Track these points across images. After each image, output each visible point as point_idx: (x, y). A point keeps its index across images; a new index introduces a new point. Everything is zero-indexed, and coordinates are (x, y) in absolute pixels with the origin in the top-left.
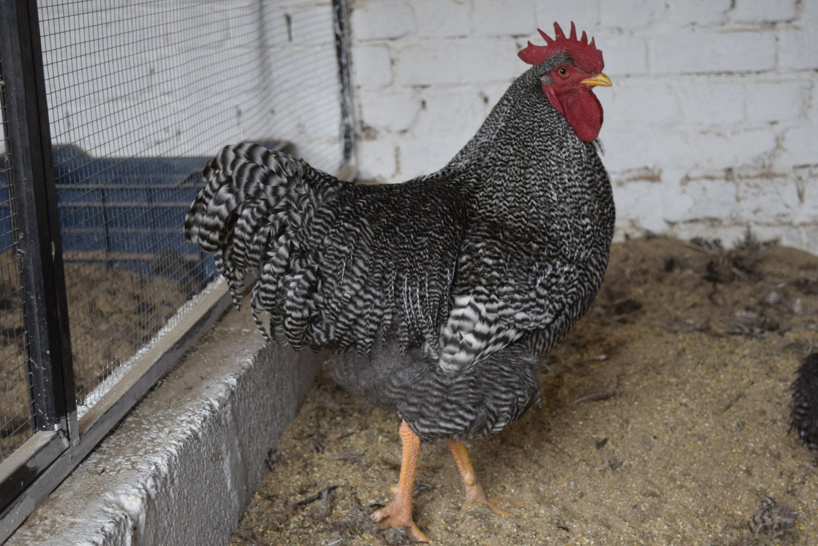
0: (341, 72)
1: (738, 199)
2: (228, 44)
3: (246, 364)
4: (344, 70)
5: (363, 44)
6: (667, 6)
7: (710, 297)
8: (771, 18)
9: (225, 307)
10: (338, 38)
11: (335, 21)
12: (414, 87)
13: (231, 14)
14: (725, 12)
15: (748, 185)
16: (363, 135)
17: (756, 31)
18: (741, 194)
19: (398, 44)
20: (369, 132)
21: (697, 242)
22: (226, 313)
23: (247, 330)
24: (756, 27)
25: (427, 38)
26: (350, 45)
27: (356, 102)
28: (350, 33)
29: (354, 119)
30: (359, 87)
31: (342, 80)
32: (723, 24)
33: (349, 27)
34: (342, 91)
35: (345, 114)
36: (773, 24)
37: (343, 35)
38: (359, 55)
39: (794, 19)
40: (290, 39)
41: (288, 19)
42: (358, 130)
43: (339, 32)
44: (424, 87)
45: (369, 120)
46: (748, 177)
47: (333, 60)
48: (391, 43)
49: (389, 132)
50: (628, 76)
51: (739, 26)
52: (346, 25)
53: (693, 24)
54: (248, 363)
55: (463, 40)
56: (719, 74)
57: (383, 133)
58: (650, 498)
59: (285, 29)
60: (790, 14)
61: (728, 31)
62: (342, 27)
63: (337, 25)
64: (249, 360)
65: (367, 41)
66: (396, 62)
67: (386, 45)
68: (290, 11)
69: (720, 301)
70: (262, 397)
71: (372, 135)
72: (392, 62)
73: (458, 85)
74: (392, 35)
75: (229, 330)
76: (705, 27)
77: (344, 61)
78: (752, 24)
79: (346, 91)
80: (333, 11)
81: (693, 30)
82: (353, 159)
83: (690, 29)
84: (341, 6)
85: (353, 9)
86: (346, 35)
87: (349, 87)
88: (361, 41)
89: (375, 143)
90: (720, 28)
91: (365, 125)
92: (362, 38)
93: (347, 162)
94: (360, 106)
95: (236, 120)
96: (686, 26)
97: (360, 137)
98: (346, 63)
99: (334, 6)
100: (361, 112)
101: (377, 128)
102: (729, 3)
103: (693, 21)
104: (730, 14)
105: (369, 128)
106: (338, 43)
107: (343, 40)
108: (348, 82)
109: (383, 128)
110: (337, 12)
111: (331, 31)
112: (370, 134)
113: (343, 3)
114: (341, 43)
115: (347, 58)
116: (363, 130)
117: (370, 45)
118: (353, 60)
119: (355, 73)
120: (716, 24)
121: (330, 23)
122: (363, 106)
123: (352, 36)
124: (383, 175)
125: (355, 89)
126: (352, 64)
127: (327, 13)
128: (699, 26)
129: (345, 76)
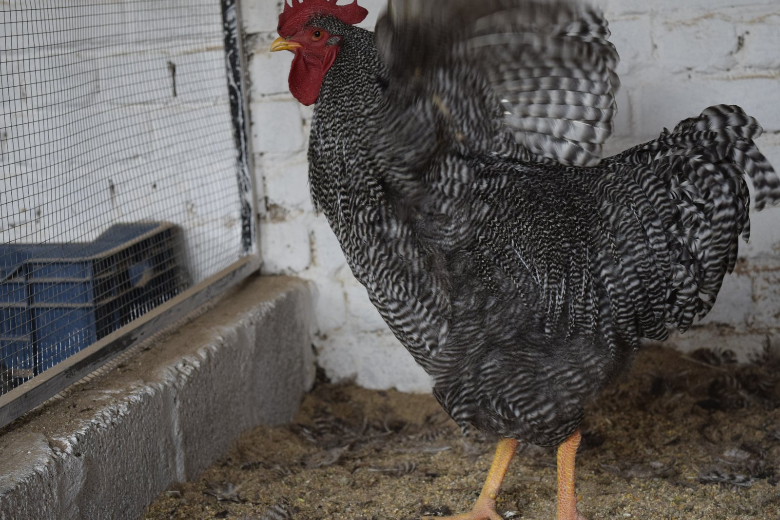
0: (237, 136)
1: (754, 299)
2: (99, 98)
4: (240, 132)
5: (267, 98)
6: (655, 47)
7: (701, 429)
10: (232, 91)
11: (228, 70)
13: (101, 64)
14: (731, 53)
15: (767, 280)
16: (268, 215)
17: (773, 78)
18: (758, 292)
20: (275, 211)
21: (702, 355)
24: (773, 73)
26: (249, 100)
27: (258, 173)
28: (248, 86)
29: (255, 196)
30: (262, 154)
31: (238, 145)
32: (728, 70)
33: (248, 78)
34: (240, 159)
35: (242, 188)
37: (239, 87)
38: (261, 114)
40: (175, 94)
41: (173, 68)
42: (262, 210)
43: (232, 83)
45: (274, 198)
46: (766, 269)
47: (228, 117)
49: (302, 211)
51: (749, 72)
52: (242, 75)
53: (690, 69)
57: (294, 213)
59: (169, 81)
61: (734, 79)
62: (237, 78)
63: (231, 75)
65: (269, 95)
68: (174, 60)
69: (715, 436)
71: (280, 214)
72: (304, 122)
76: (705, 73)
77: (241, 120)
78: (768, 68)
79: (244, 159)
80: (226, 58)
81: (690, 77)
82: (254, 247)
83: (685, 75)
84: (235, 50)
85: (252, 54)
86: (243, 87)
87: (246, 154)
88: (263, 95)
89: (283, 225)
90: (725, 74)
91: (270, 202)
92: (264, 92)
93: (247, 250)
94: (264, 178)
95: (107, 194)
96: (681, 72)
97: (265, 218)
98: (244, 123)
99: (227, 51)
100: (265, 186)
101: (285, 206)
102: (735, 41)
103: (689, 66)
104: (737, 56)
105: (275, 206)
106: (233, 97)
107: (239, 94)
108: (246, 148)
109: (292, 206)
110: (230, 58)
111: (224, 82)
112: (276, 213)
113: (238, 46)
114: (236, 98)
115: (243, 116)
116: (268, 209)
117: (275, 100)
118: (253, 119)
119: (256, 136)
120: (719, 69)
121: (223, 71)
122: (267, 178)
123: (252, 88)
124: (294, 267)
125: (257, 156)
126: (251, 124)
127: (218, 59)
128: (697, 72)
129: (243, 140)
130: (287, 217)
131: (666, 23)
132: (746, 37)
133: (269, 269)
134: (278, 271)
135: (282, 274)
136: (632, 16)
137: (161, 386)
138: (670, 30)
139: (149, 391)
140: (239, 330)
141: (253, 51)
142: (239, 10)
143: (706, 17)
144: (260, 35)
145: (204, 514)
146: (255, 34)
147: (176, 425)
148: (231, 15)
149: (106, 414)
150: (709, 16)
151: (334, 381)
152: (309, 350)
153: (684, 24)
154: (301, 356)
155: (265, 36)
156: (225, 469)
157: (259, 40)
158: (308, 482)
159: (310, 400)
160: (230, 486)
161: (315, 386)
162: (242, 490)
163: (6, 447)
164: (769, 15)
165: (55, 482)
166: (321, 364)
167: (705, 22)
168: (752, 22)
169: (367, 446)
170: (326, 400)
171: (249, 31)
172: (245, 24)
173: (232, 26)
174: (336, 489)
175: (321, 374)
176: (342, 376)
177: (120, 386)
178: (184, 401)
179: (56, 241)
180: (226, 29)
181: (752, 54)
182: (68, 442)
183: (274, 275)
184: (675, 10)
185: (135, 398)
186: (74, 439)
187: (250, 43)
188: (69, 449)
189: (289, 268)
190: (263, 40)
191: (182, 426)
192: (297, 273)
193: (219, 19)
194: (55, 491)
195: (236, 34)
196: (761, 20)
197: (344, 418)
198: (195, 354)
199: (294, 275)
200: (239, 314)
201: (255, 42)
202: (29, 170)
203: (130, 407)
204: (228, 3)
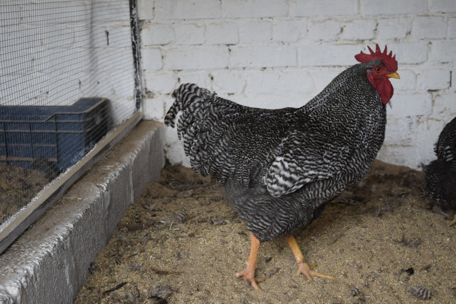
0: (135, 62)
2: (75, 45)
3: (79, 217)
4: (137, 61)
5: (147, 47)
6: (308, 31)
8: (361, 38)
9: (69, 186)
10: (133, 44)
11: (132, 35)
12: (174, 71)
13: (76, 29)
14: (338, 34)
16: (146, 95)
17: (354, 44)
19: (166, 48)
20: (149, 94)
22: (69, 189)
23: (80, 199)
24: (354, 42)
25: (181, 45)
26: (140, 48)
27: (143, 78)
28: (140, 42)
29: (142, 88)
30: (144, 70)
31: (135, 67)
32: (336, 41)
33: (140, 38)
34: (136, 72)
35: (137, 84)
36: (363, 41)
37: (136, 42)
38: (145, 54)
39: (373, 39)
40: (108, 44)
41: (107, 33)
42: (144, 93)
43: (134, 40)
44: (179, 71)
45: (149, 88)
47: (131, 55)
48: (162, 47)
49: (161, 94)
50: (287, 67)
51: (345, 42)
52: (138, 37)
53: (321, 40)
54: (80, 216)
55: (200, 46)
56: (334, 66)
57: (157, 95)
58: (293, 289)
59: (106, 38)
60: (371, 36)
61: (339, 44)
62: (136, 39)
63: (133, 37)
64: (80, 215)
65: (149, 46)
66: (164, 57)
67: (159, 48)
68: (108, 29)
70: (87, 234)
71: (151, 95)
72: (163, 57)
73: (198, 70)
74: (163, 44)
75: (70, 199)
76: (327, 42)
77: (137, 56)
78: (352, 41)
79: (138, 72)
80: (131, 30)
81: (321, 43)
82: (141, 109)
83: (319, 43)
84: (135, 27)
85: (142, 29)
86: (138, 42)
87: (139, 70)
88: (146, 46)
89: (153, 100)
90: (335, 43)
91: (147, 90)
92: (146, 44)
93: (138, 110)
94: (145, 80)
95: (78, 86)
96: (318, 41)
97: (145, 97)
98: (138, 57)
99: (132, 27)
100: (145, 83)
101: (154, 92)
102: (340, 30)
103: (321, 39)
104: (340, 36)
105: (150, 92)
106: (134, 46)
107: (136, 45)
108: (139, 68)
109: (157, 92)
110: (133, 30)
111: (130, 40)
112: (150, 95)
113: (136, 25)
114: (135, 47)
115: (138, 54)
116: (146, 93)
117: (151, 48)
118: (142, 56)
119: (142, 63)
120: (333, 41)
121: (130, 36)
122: (147, 80)
123: (141, 43)
124: (157, 117)
125: (142, 71)
126: (141, 58)
127: (128, 30)
128: (324, 41)
129: (137, 64)
130: (155, 97)
131: (312, 21)
132: (344, 28)
133: (147, 118)
134: (150, 119)
135: (152, 120)
136: (298, 18)
137: (127, 164)
138: (314, 24)
139: (124, 166)
140: (146, 142)
141: (142, 27)
142: (137, 10)
143: (328, 19)
144: (145, 21)
145: (146, 215)
146: (143, 20)
148: (134, 13)
149: (113, 175)
150: (330, 19)
151: (173, 164)
152: (163, 152)
153: (320, 22)
154: (161, 154)
155: (147, 21)
156: (146, 199)
157: (144, 23)
158: (182, 203)
159: (164, 172)
160: (151, 205)
162: (156, 206)
163: (81, 187)
164: (353, 20)
165: (102, 201)
166: (167, 157)
167: (328, 21)
168: (347, 22)
169: (198, 190)
170: (171, 172)
171: (141, 19)
172: (139, 16)
173: (134, 17)
174: (195, 206)
175: (167, 161)
176: (176, 162)
177: (112, 165)
178: (133, 171)
179: (59, 105)
180: (131, 18)
181: (347, 35)
182: (104, 186)
183: (148, 120)
184: (316, 16)
185: (120, 169)
186: (106, 185)
187: (140, 24)
188: (105, 189)
189: (155, 118)
190: (146, 23)
191: (133, 181)
192: (158, 119)
193: (129, 14)
194: (103, 204)
195: (136, 20)
196: (350, 21)
199: (157, 120)
200: (142, 136)
201: (142, 23)
202: (44, 74)
203: (120, 172)
204: (133, 7)
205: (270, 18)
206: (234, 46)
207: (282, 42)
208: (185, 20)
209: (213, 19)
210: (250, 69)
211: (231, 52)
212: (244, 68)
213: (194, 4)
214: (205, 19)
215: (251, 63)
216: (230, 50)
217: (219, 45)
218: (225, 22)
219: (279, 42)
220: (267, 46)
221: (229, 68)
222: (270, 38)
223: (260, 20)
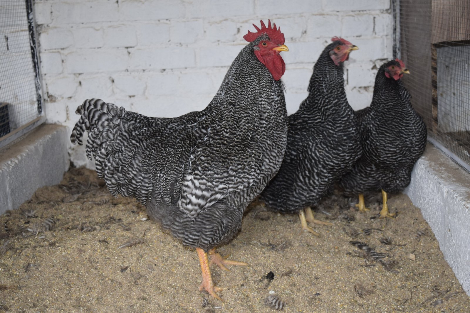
4: (36, 65)
5: (47, 51)
6: (205, 32)
10: (32, 48)
11: (30, 39)
12: (75, 74)
14: (235, 35)
16: (49, 99)
19: (65, 52)
20: (52, 98)
25: (81, 49)
26: (40, 52)
27: (44, 82)
28: (39, 46)
29: (43, 92)
30: (45, 74)
31: (35, 70)
32: (234, 41)
33: (39, 43)
34: (36, 76)
35: (37, 89)
37: (35, 47)
38: (45, 58)
40: (8, 49)
41: (7, 38)
42: (46, 97)
43: (32, 45)
44: (80, 74)
45: (51, 93)
47: (31, 59)
48: (62, 51)
49: (63, 98)
50: (186, 68)
51: (242, 42)
52: (36, 42)
53: (219, 41)
55: (99, 49)
57: (59, 98)
59: (5, 44)
61: (236, 45)
62: (34, 43)
63: (31, 42)
65: (48, 50)
66: (64, 61)
67: (58, 52)
68: (7, 34)
71: (54, 99)
72: (63, 61)
73: (98, 73)
74: (62, 48)
76: (224, 42)
77: (36, 60)
79: (38, 76)
80: (29, 34)
81: (219, 44)
82: (43, 113)
83: (217, 43)
84: (33, 31)
85: (40, 33)
86: (37, 47)
87: (39, 74)
88: (45, 50)
89: (55, 104)
90: (233, 43)
91: (49, 94)
92: (46, 48)
93: (40, 114)
94: (47, 84)
96: (215, 42)
97: (47, 101)
98: (37, 62)
99: (30, 31)
100: (47, 87)
101: (56, 96)
102: (236, 30)
104: (237, 36)
105: (51, 96)
106: (32, 51)
107: (35, 49)
108: (38, 72)
109: (59, 96)
110: (31, 35)
111: (29, 44)
112: (52, 99)
113: (34, 29)
114: (34, 51)
115: (37, 59)
116: (48, 97)
117: (51, 52)
118: (42, 60)
119: (43, 67)
120: (230, 41)
121: (28, 40)
122: (48, 84)
123: (41, 47)
124: (60, 121)
125: (43, 75)
126: (41, 62)
127: (26, 35)
128: (222, 42)
129: (37, 68)
130: (57, 100)
131: (209, 22)
132: (241, 28)
133: (50, 121)
134: (53, 122)
135: (55, 124)
136: (195, 20)
138: (211, 25)
141: (41, 32)
142: (34, 14)
143: (225, 20)
144: (44, 25)
145: (20, 223)
146: (42, 25)
147: (8, 187)
148: (30, 17)
150: (226, 20)
151: (78, 167)
152: (67, 155)
153: (216, 23)
154: (63, 156)
155: (46, 25)
156: (30, 204)
157: (43, 27)
158: (64, 208)
159: (68, 175)
160: (32, 211)
161: (69, 169)
162: (37, 212)
164: (249, 20)
166: (72, 160)
167: (225, 22)
168: (243, 22)
169: (89, 193)
170: (74, 175)
171: (39, 23)
172: (37, 21)
173: (31, 21)
174: (75, 211)
175: (72, 164)
176: (81, 165)
178: (11, 177)
180: (29, 22)
183: (52, 124)
184: (213, 17)
187: (39, 28)
189: (58, 121)
190: (45, 27)
191: (10, 187)
192: (61, 123)
193: (26, 18)
195: (33, 24)
196: (246, 22)
197: (81, 182)
198: (16, 157)
199: (60, 124)
200: (36, 140)
201: (41, 28)
204: (30, 11)
205: (167, 20)
206: (133, 48)
207: (180, 44)
208: (83, 23)
209: (110, 22)
210: (150, 71)
211: (131, 54)
212: (144, 70)
213: (91, 7)
214: (103, 22)
215: (150, 65)
216: (129, 53)
217: (118, 48)
218: (123, 24)
219: (177, 43)
220: (166, 47)
221: (129, 70)
222: (168, 40)
223: (158, 22)
